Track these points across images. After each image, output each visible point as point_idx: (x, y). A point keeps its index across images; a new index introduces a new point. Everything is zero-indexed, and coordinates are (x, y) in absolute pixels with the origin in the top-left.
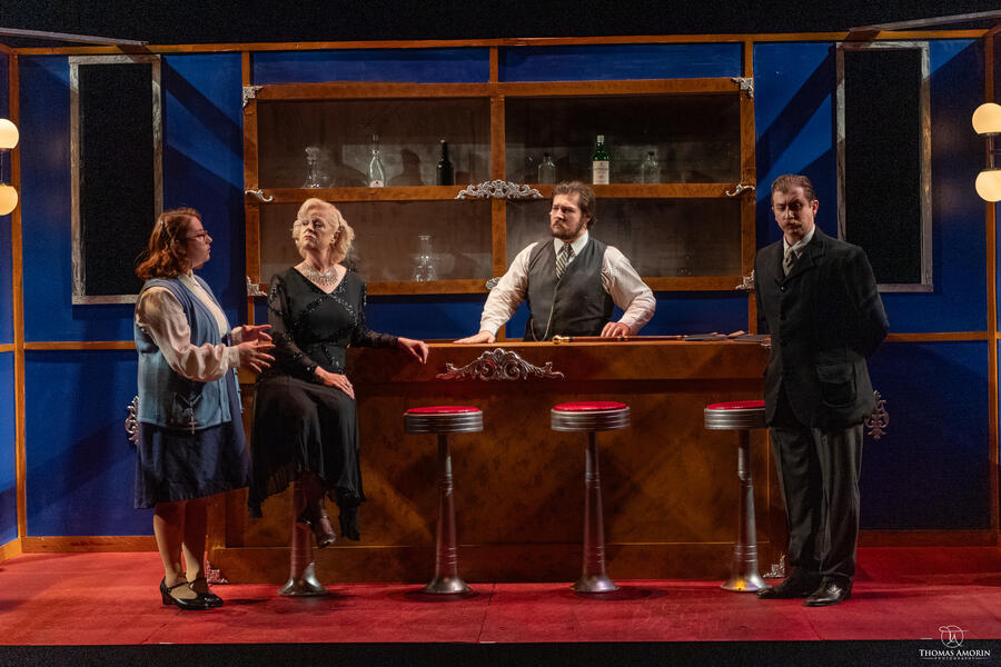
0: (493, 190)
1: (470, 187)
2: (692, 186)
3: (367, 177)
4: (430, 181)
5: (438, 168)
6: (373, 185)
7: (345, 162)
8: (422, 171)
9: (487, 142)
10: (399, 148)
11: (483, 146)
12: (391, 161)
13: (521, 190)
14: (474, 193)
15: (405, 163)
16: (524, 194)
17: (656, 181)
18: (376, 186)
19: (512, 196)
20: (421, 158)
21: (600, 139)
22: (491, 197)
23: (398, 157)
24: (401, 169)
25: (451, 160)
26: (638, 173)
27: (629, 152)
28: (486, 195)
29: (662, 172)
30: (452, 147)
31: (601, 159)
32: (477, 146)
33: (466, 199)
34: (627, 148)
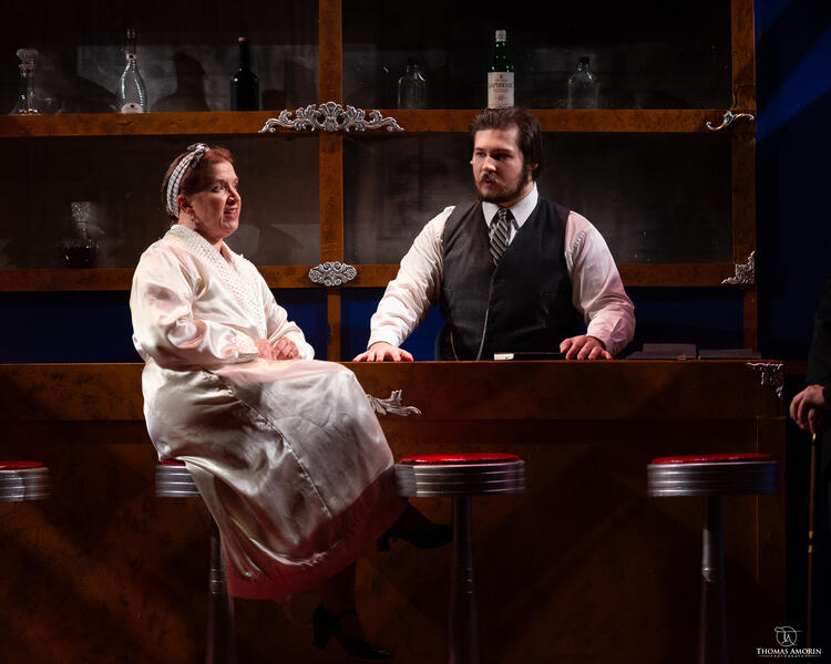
0: (321, 118)
1: (284, 114)
2: (651, 113)
3: (115, 99)
4: (219, 104)
5: (233, 83)
6: (125, 110)
7: (81, 73)
8: (207, 88)
9: (314, 42)
10: (169, 52)
11: (308, 48)
12: (156, 73)
13: (368, 118)
14: (291, 124)
15: (179, 75)
16: (373, 124)
17: (593, 105)
18: (132, 111)
19: (352, 128)
20: (205, 66)
21: (500, 36)
22: (317, 129)
23: (168, 66)
24: (173, 85)
25: (255, 70)
26: (563, 93)
27: (549, 59)
28: (309, 127)
29: (603, 92)
30: (256, 49)
31: (500, 69)
32: (298, 47)
33: (276, 132)
34: (544, 51)
